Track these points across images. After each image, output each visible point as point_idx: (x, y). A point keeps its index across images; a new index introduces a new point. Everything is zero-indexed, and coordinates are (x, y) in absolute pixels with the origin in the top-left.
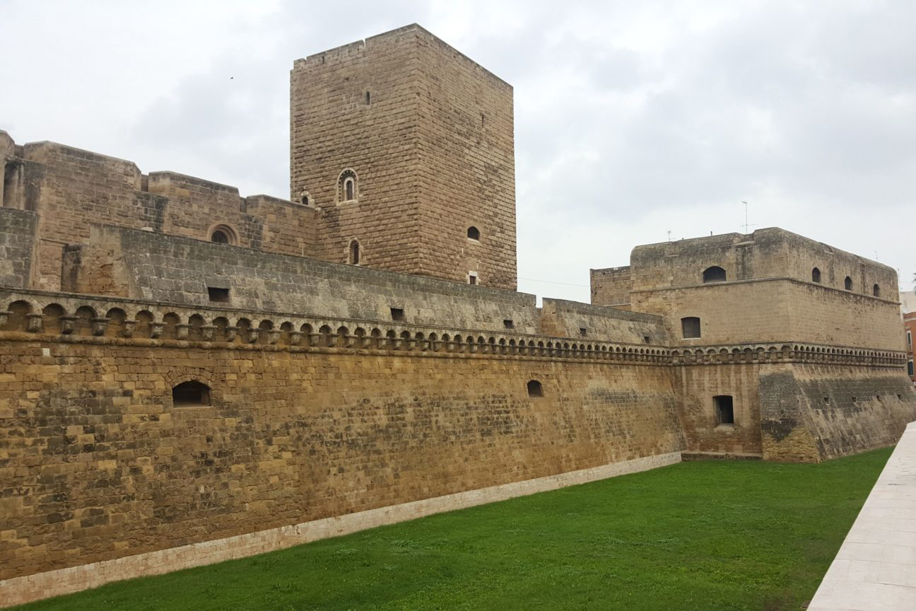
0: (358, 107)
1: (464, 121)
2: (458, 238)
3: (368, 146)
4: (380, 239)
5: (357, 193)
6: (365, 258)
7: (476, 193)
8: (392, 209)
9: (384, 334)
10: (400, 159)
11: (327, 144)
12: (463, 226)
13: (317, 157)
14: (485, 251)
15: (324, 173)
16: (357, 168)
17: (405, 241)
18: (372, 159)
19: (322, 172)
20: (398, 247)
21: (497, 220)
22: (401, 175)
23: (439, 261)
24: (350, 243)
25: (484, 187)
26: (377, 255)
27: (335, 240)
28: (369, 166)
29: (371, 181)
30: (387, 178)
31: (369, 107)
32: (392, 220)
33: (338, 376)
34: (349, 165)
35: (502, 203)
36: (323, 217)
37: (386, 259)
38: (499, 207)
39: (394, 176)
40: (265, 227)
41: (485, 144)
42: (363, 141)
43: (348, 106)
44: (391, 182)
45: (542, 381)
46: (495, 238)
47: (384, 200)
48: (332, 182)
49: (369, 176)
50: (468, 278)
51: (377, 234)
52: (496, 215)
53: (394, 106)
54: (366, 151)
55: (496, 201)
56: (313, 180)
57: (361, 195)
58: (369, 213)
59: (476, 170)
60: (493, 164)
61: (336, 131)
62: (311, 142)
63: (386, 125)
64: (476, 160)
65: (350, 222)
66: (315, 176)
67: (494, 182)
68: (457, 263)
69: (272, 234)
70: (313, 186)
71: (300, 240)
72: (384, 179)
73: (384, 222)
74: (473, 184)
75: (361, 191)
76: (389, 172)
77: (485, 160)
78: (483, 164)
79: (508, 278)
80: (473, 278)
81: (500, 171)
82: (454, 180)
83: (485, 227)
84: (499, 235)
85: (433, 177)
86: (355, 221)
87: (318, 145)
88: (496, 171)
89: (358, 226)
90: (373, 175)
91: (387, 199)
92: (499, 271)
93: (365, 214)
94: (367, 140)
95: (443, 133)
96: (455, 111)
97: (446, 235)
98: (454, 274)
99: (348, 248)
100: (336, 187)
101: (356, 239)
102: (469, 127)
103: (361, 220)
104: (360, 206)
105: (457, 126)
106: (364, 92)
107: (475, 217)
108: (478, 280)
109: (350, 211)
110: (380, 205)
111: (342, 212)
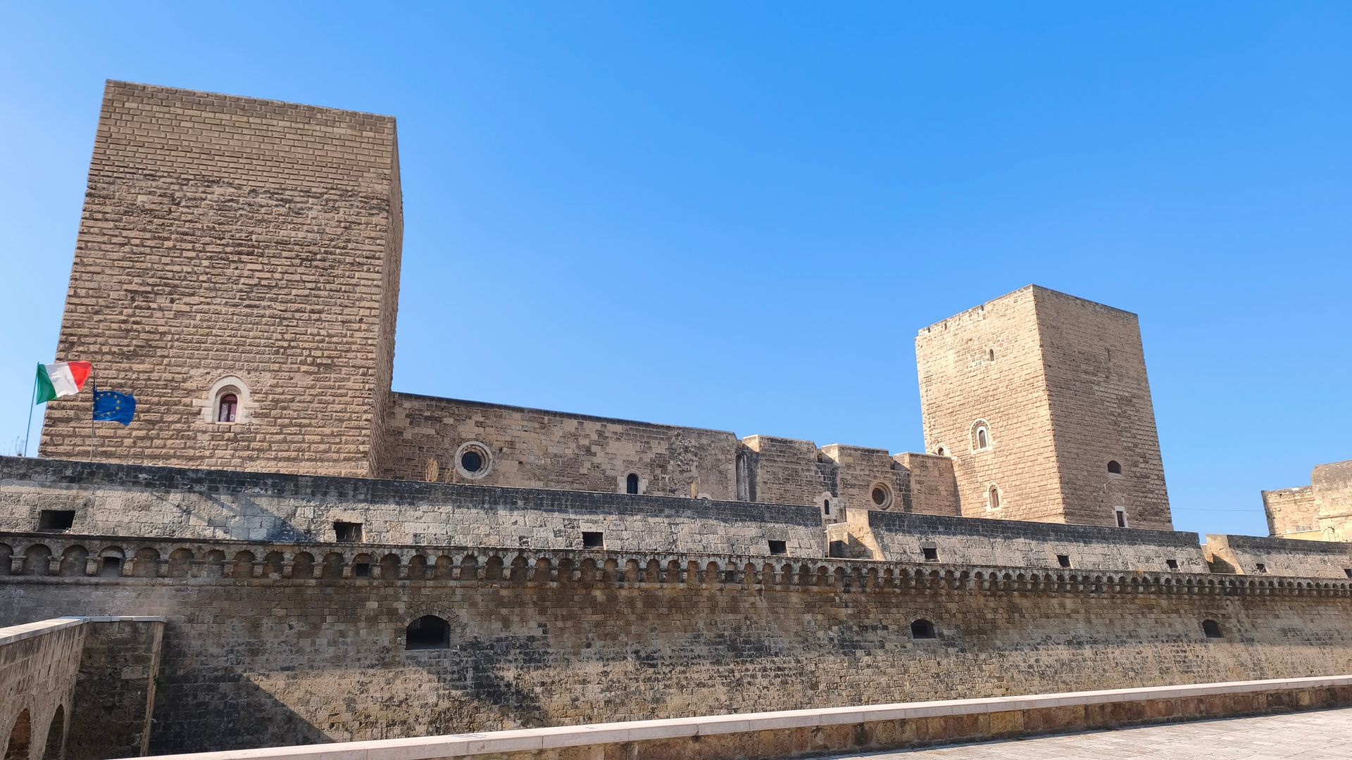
0: (983, 363)
1: (1089, 360)
2: (1099, 474)
3: (996, 397)
4: (1018, 483)
5: (991, 441)
6: (1005, 501)
7: (1111, 427)
8: (1027, 454)
9: (1055, 578)
10: (1030, 406)
11: (957, 399)
12: (1102, 462)
13: (948, 411)
14: (1130, 484)
15: (957, 425)
16: (988, 418)
17: (1044, 483)
18: (1002, 409)
19: (955, 424)
20: (1038, 489)
21: (1138, 450)
22: (1032, 421)
23: (1081, 499)
24: (989, 487)
25: (1119, 419)
26: (1018, 498)
27: (973, 486)
28: (1000, 415)
29: (1003, 429)
30: (1019, 425)
31: (993, 363)
32: (1029, 464)
33: (1022, 616)
34: (980, 416)
35: (1142, 433)
36: (959, 465)
37: (1027, 501)
38: (1139, 437)
39: (1027, 422)
40: (913, 480)
41: (1114, 378)
42: (991, 393)
43: (974, 364)
44: (1024, 428)
45: (1220, 620)
46: (1138, 470)
47: (1018, 445)
48: (965, 433)
49: (1000, 424)
50: (1114, 513)
51: (1015, 477)
52: (1136, 446)
53: (1018, 359)
54: (995, 402)
55: (1134, 431)
56: (947, 432)
57: (994, 443)
58: (1004, 458)
59: (1109, 404)
60: (1126, 394)
61: (964, 387)
62: (942, 398)
63: (1012, 377)
64: (1106, 395)
65: (986, 468)
66: (948, 428)
67: (1129, 412)
68: (1101, 499)
69: (918, 486)
70: (947, 438)
71: (941, 488)
72: (1016, 426)
73: (1019, 466)
74: (1107, 419)
75: (994, 438)
76: (1020, 419)
77: (1116, 392)
78: (1115, 397)
79: (1160, 511)
80: (1120, 514)
81: (1134, 400)
82: (1087, 418)
83: (1126, 459)
84: (1143, 465)
85: (1065, 419)
86: (991, 467)
87: (949, 401)
88: (1131, 401)
89: (994, 471)
90: (1005, 423)
91: (1020, 444)
92: (1147, 503)
93: (1001, 459)
94: (995, 392)
95: (1070, 375)
96: (1079, 353)
97: (1086, 473)
98: (1099, 511)
99: (988, 493)
100: (970, 436)
101: (994, 483)
102: (1096, 364)
103: (997, 466)
104: (995, 452)
105: (1083, 366)
106: (988, 351)
107: (1114, 451)
108: (1125, 515)
109: (985, 458)
110: (1013, 451)
111: (977, 459)
